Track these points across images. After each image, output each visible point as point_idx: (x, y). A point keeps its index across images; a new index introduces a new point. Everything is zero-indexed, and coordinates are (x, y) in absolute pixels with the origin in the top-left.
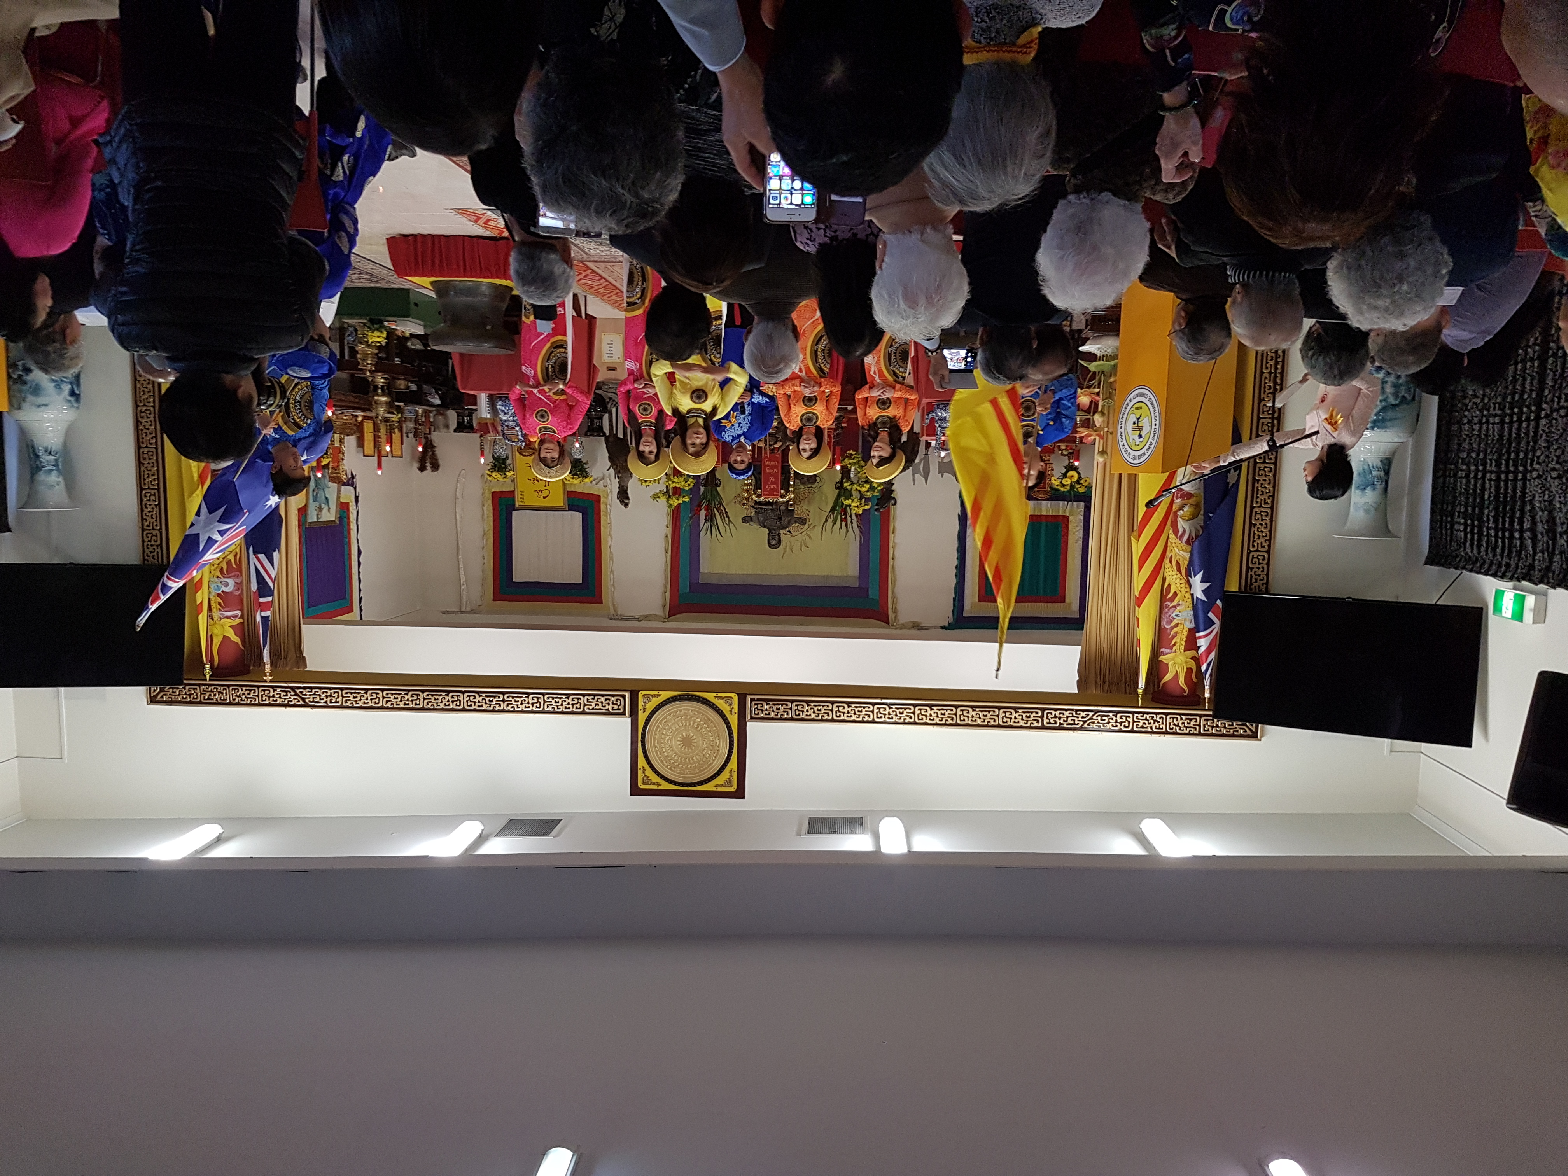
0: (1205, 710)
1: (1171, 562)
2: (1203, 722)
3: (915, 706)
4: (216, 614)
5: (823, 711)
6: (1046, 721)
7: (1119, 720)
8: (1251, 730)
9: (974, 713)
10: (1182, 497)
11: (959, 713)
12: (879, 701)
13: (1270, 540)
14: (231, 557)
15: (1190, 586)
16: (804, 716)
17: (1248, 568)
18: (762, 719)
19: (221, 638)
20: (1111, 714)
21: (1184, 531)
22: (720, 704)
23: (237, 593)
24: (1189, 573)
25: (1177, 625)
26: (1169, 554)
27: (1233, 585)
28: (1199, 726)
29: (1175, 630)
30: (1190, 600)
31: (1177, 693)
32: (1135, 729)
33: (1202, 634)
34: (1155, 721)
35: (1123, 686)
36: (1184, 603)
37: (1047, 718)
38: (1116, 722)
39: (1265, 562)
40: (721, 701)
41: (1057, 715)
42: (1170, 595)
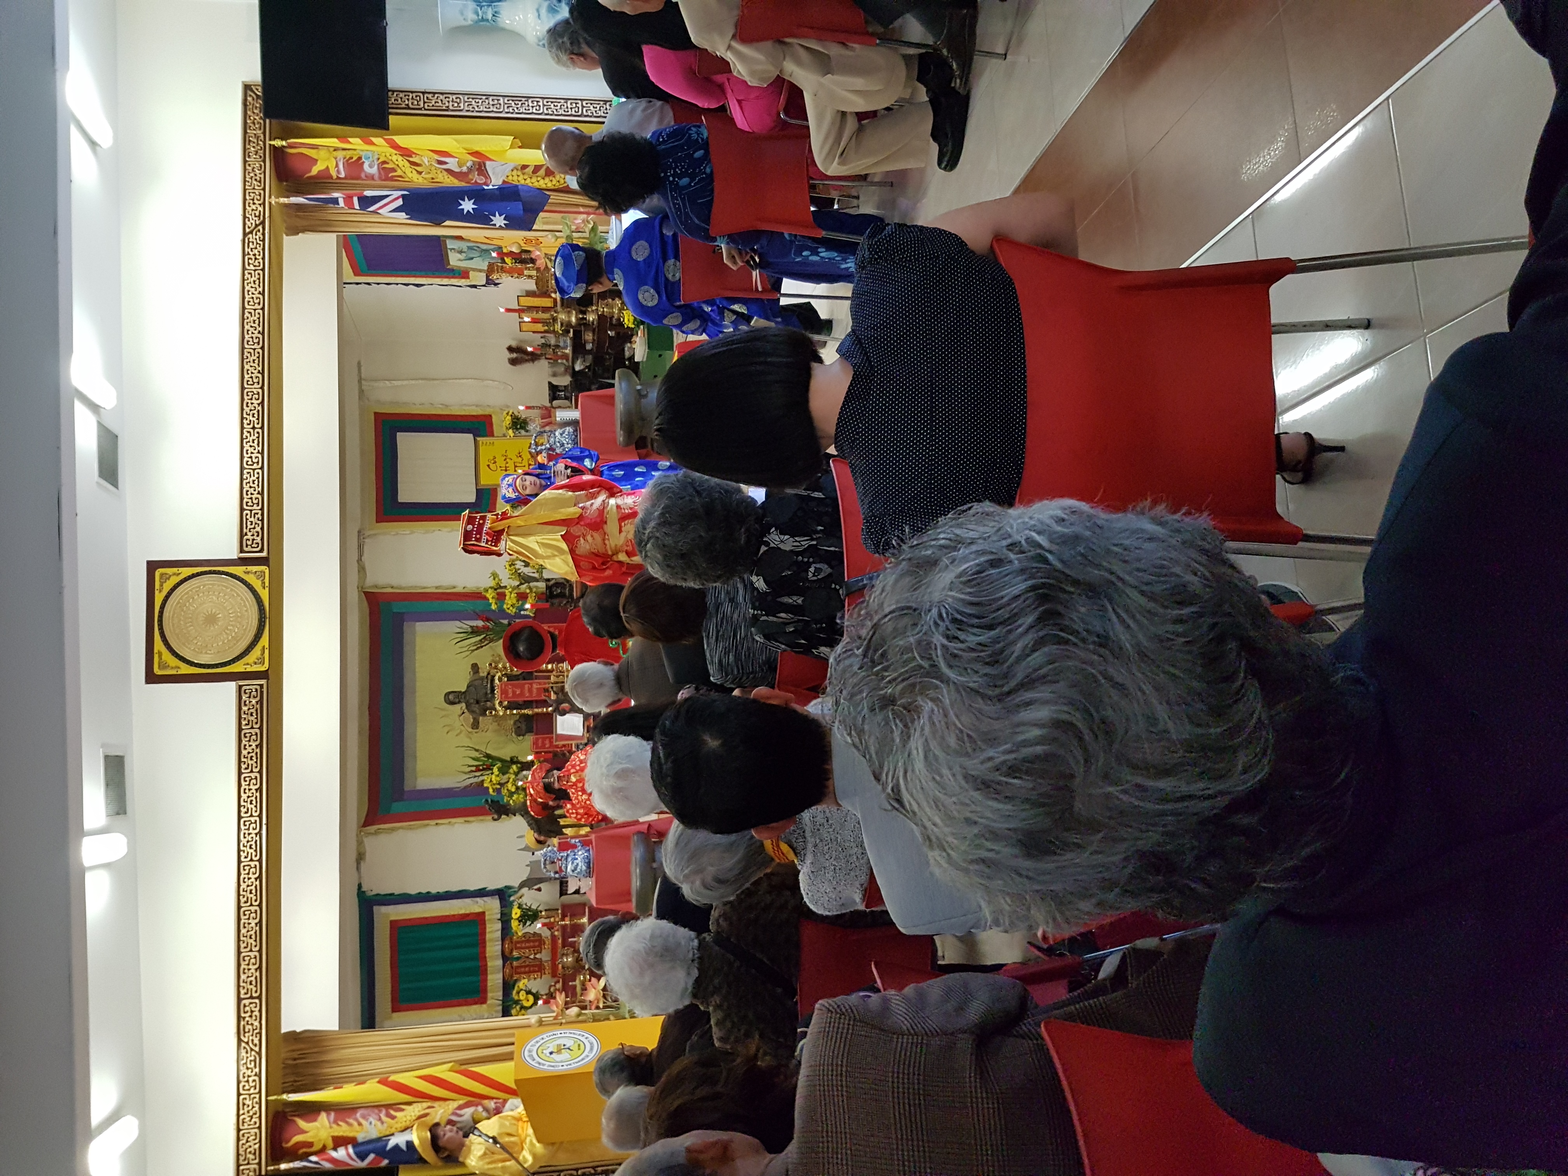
1: (429, 1107)
2: (252, 1167)
3: (260, 861)
4: (340, 154)
5: (251, 762)
6: (247, 1002)
7: (251, 1079)
9: (253, 925)
11: (253, 908)
12: (264, 822)
14: (399, 173)
15: (403, 1131)
16: (244, 742)
18: (241, 697)
19: (315, 157)
20: (258, 1069)
22: (256, 653)
23: (363, 175)
25: (360, 1124)
28: (248, 1164)
29: (355, 1124)
30: (388, 1133)
32: (241, 1098)
33: (351, 1150)
34: (251, 1117)
35: (292, 1079)
37: (251, 1003)
38: (249, 1076)
40: (260, 653)
41: (254, 1014)
42: (392, 1112)
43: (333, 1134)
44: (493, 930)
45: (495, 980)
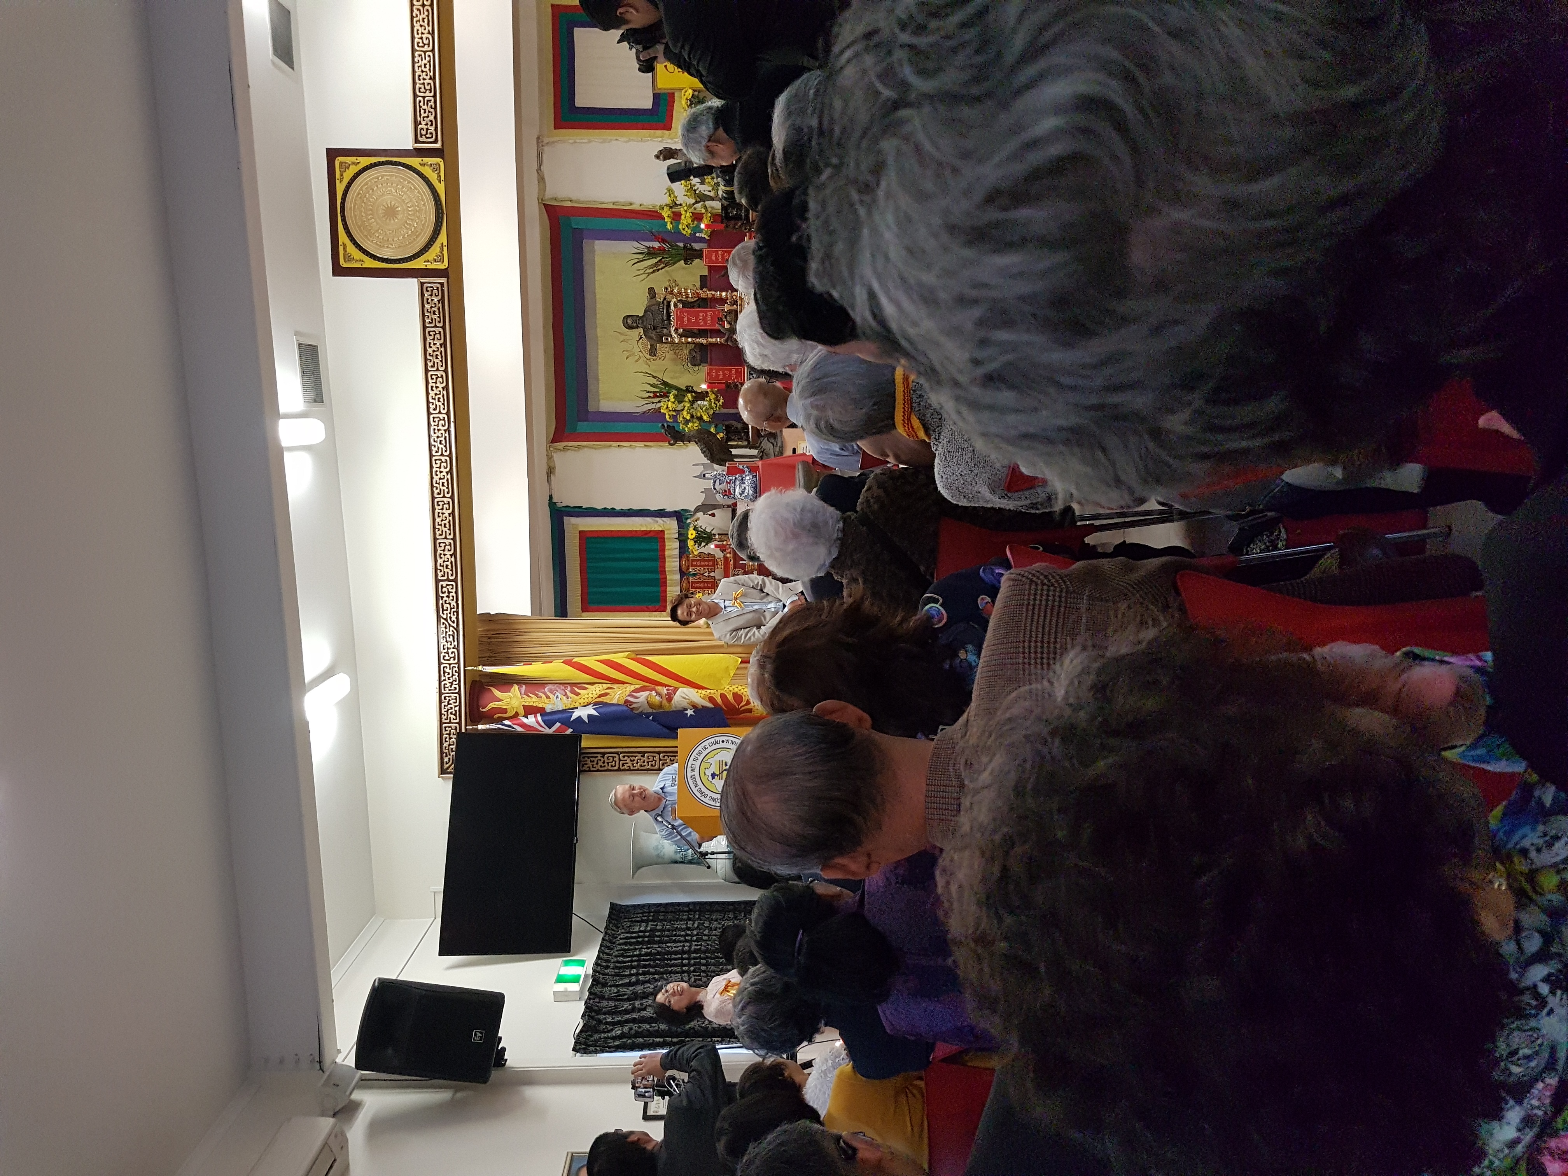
0: (466, 725)
1: (609, 688)
2: (453, 725)
5: (436, 361)
6: (444, 584)
7: (450, 651)
8: (448, 768)
9: (447, 515)
10: (668, 694)
11: (446, 500)
12: (452, 419)
13: (629, 770)
15: (585, 706)
16: (428, 341)
17: (603, 754)
18: (423, 295)
21: (638, 698)
22: (435, 250)
24: (596, 704)
25: (548, 697)
26: (615, 686)
27: (587, 742)
28: (450, 722)
29: (544, 696)
30: (572, 707)
31: (482, 702)
32: (442, 666)
33: (539, 718)
34: (452, 683)
35: (488, 655)
36: (569, 702)
37: (447, 585)
38: (448, 649)
39: (610, 768)
40: (438, 250)
41: (451, 594)
43: (523, 703)
44: (672, 548)
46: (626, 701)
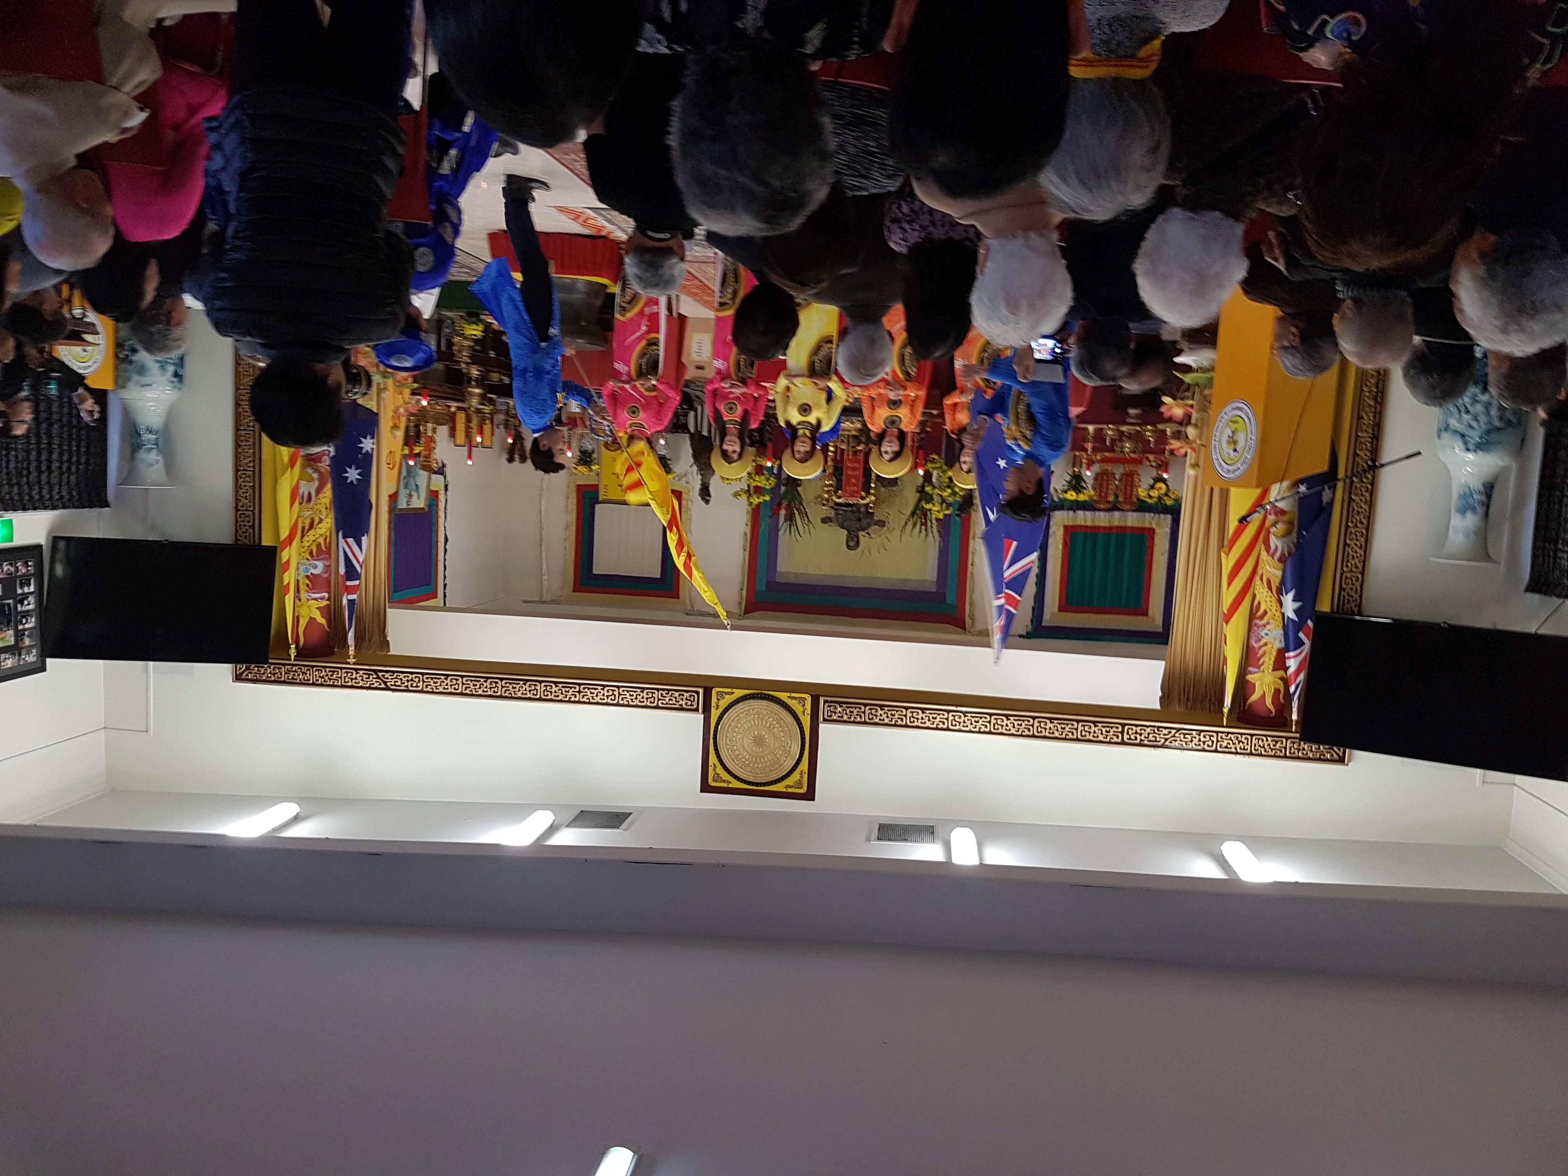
0: (1292, 732)
1: (1261, 579)
2: (1289, 745)
3: (991, 715)
4: (304, 595)
5: (897, 716)
6: (1126, 736)
7: (1202, 739)
8: (1338, 755)
9: (1052, 725)
10: (1276, 514)
11: (1036, 724)
12: (954, 708)
13: (1364, 561)
14: (321, 540)
15: (1282, 605)
16: (877, 721)
17: (1341, 589)
18: (835, 721)
19: (307, 619)
20: (1194, 733)
21: (1277, 548)
22: (794, 705)
23: (326, 575)
24: (1281, 592)
25: (1266, 644)
26: (1260, 571)
27: (1324, 606)
28: (1286, 748)
29: (1264, 649)
30: (1280, 619)
31: (1264, 713)
32: (1219, 749)
33: (1291, 654)
34: (1239, 742)
35: (1208, 704)
36: (1274, 622)
37: (1128, 733)
38: (1200, 740)
39: (1359, 583)
40: (794, 701)
41: (1138, 731)
42: (1260, 613)
43: (1270, 671)
44: (1084, 518)
45: (1132, 519)
46: (1280, 560)
